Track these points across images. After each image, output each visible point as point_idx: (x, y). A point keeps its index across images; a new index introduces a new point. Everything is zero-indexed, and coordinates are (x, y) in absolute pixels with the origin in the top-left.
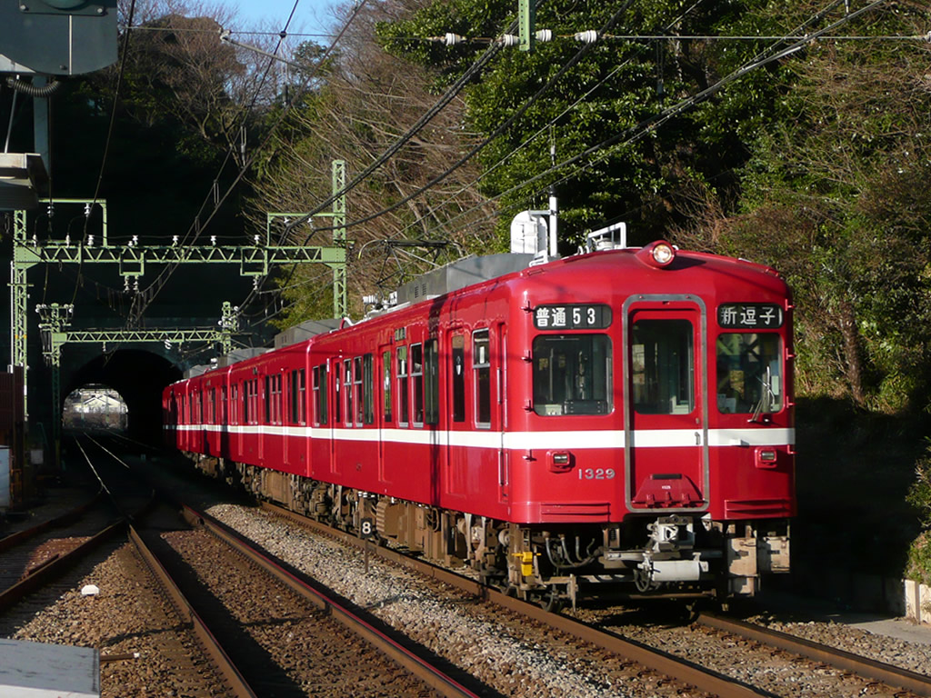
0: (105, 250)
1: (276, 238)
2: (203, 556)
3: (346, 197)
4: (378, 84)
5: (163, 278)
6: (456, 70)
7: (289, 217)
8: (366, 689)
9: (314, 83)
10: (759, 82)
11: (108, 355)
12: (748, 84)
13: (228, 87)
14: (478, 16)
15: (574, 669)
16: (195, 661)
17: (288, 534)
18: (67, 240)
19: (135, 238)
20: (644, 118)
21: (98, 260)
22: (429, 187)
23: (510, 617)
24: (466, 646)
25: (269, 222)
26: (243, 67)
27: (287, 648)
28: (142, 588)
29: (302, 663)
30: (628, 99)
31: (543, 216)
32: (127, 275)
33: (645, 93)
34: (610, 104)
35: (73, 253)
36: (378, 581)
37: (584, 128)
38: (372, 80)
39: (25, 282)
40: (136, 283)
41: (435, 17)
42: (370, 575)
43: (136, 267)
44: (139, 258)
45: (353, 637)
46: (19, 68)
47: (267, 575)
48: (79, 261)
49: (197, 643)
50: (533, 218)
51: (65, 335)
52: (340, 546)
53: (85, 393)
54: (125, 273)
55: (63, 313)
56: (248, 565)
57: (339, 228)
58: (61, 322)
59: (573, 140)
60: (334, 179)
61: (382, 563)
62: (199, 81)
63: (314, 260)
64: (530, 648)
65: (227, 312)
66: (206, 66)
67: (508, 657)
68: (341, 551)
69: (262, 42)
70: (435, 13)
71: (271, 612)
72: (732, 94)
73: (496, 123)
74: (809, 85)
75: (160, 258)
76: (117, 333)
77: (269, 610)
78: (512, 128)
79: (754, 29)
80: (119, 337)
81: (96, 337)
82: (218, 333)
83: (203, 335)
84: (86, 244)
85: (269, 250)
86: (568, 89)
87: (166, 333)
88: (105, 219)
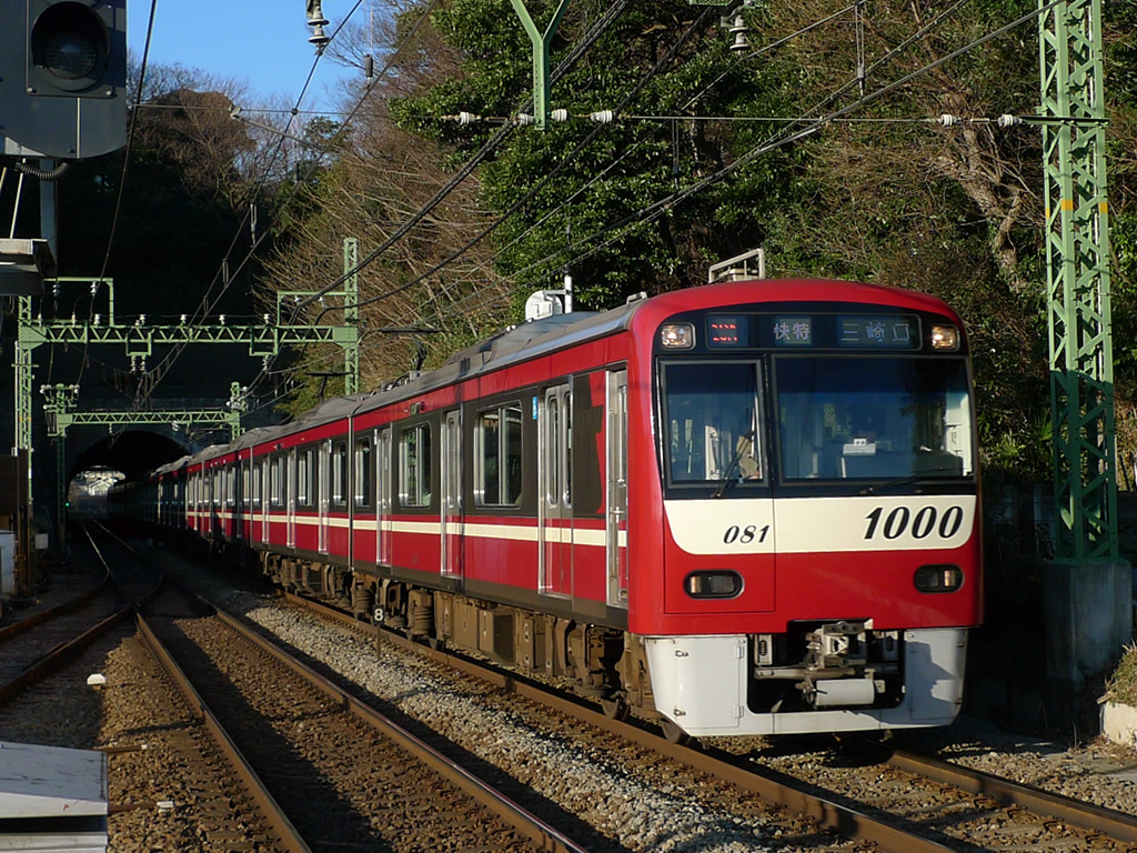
0: (113, 329)
1: (286, 317)
2: (211, 644)
3: (359, 276)
4: (391, 161)
5: (171, 358)
6: (470, 148)
7: (299, 296)
8: (379, 781)
9: (327, 160)
10: (775, 162)
11: (114, 437)
12: (763, 164)
13: (238, 163)
14: (492, 93)
15: (590, 758)
16: (204, 753)
17: (298, 620)
18: (73, 320)
19: (142, 318)
20: (658, 196)
21: (104, 340)
22: (442, 266)
23: (525, 705)
24: (480, 736)
25: (279, 300)
26: (253, 142)
27: (297, 739)
28: (149, 677)
29: (313, 754)
30: (643, 178)
31: (558, 296)
32: (134, 355)
33: (661, 172)
34: (625, 182)
35: (79, 333)
36: (391, 668)
37: (600, 207)
38: (385, 157)
39: (30, 362)
40: (143, 363)
41: (449, 94)
42: (383, 663)
43: (143, 347)
45: (365, 727)
46: (26, 151)
47: (276, 663)
48: (85, 341)
49: (206, 735)
50: (548, 298)
51: (71, 416)
52: (351, 633)
53: (90, 476)
54: (132, 353)
55: (68, 393)
56: (258, 654)
57: (351, 307)
58: (66, 403)
59: (588, 219)
60: (346, 257)
61: (395, 650)
62: (208, 157)
63: (325, 340)
64: (545, 737)
65: (235, 392)
66: (216, 141)
67: (523, 746)
68: (352, 639)
69: (273, 116)
70: (449, 90)
71: (280, 702)
72: (748, 174)
73: (510, 201)
74: (824, 166)
75: (168, 338)
76: (123, 414)
77: (278, 700)
78: (526, 206)
79: (769, 110)
80: (125, 418)
81: (102, 418)
82: (226, 415)
83: (211, 416)
84: (92, 323)
85: (279, 329)
86: (583, 168)
87: (174, 414)
88: (112, 298)
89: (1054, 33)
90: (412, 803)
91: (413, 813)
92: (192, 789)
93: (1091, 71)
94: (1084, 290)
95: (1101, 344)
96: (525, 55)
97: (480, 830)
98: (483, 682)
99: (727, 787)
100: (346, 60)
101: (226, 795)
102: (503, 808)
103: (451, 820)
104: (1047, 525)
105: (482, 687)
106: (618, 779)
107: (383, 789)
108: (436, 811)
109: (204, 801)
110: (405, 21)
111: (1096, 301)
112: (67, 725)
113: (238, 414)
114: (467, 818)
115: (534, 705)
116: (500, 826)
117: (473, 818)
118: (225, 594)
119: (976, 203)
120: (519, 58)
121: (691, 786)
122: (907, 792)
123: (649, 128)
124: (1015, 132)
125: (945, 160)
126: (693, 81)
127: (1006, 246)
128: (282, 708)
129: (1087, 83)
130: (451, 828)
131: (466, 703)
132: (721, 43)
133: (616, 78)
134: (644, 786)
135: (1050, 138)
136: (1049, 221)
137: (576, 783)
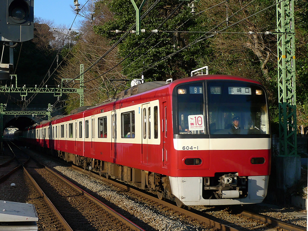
0: (17, 89)
1: (64, 86)
2: (44, 176)
3: (84, 75)
4: (93, 43)
5: (33, 97)
6: (115, 39)
7: (67, 80)
8: (92, 214)
9: (74, 42)
10: (200, 43)
11: (16, 118)
12: (197, 45)
13: (50, 43)
14: (122, 24)
15: (150, 209)
16: (43, 205)
17: (67, 169)
18: (6, 86)
19: (25, 85)
20: (168, 54)
21: (14, 92)
22: (107, 72)
23: (131, 193)
24: (119, 202)
25: (62, 81)
26: (55, 38)
28: (27, 184)
30: (163, 48)
31: (140, 81)
32: (22, 96)
33: (168, 47)
34: (158, 49)
35: (7, 90)
36: (93, 183)
37: (151, 56)
38: (91, 42)
40: (25, 98)
41: (110, 24)
42: (91, 181)
43: (25, 94)
44: (26, 91)
45: (87, 199)
47: (62, 181)
48: (9, 92)
49: (44, 201)
50: (137, 81)
51: (4, 112)
52: (82, 173)
53: (9, 129)
55: (4, 106)
56: (57, 178)
57: (82, 83)
58: (3, 109)
59: (148, 59)
60: (80, 69)
61: (94, 178)
62: (43, 42)
63: (75, 92)
64: (137, 202)
65: (49, 106)
66: (45, 37)
67: (131, 205)
68: (82, 174)
69: (60, 31)
70: (110, 23)
71: (63, 192)
72: (193, 47)
73: (126, 54)
74: (214, 45)
75: (32, 91)
76: (19, 112)
77: (63, 191)
78: (131, 56)
79: (199, 29)
80: (19, 113)
81: (13, 113)
82: (47, 112)
83: (42, 113)
84: (11, 87)
85: (62, 89)
86: (146, 45)
87: (32, 112)
88: (16, 80)
89: (280, 9)
90: (101, 220)
91: (101, 223)
92: (40, 215)
93: (291, 20)
94: (288, 80)
95: (293, 95)
96: (131, 14)
97: (120, 228)
98: (119, 187)
99: (188, 217)
100: (81, 15)
101: (50, 217)
102: (127, 222)
103: (112, 225)
104: (276, 146)
105: (119, 188)
106: (158, 214)
107: (93, 216)
108: (108, 222)
109: (44, 218)
110: (97, 5)
111: (292, 83)
112: (5, 197)
113: (50, 112)
114: (116, 224)
115: (133, 193)
116: (126, 227)
117: (118, 224)
118: (47, 162)
119: (257, 56)
120: (129, 14)
121: (178, 217)
122: (238, 219)
123: (165, 34)
124: (268, 36)
125: (248, 44)
126: (178, 21)
127: (265, 68)
128: (64, 193)
129: (290, 23)
130: (112, 227)
131: (114, 193)
132: (186, 11)
133: (156, 20)
134: (165, 216)
135: (279, 38)
136: (279, 61)
137: (146, 215)
